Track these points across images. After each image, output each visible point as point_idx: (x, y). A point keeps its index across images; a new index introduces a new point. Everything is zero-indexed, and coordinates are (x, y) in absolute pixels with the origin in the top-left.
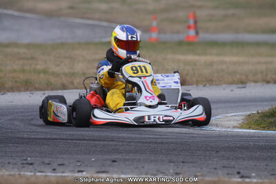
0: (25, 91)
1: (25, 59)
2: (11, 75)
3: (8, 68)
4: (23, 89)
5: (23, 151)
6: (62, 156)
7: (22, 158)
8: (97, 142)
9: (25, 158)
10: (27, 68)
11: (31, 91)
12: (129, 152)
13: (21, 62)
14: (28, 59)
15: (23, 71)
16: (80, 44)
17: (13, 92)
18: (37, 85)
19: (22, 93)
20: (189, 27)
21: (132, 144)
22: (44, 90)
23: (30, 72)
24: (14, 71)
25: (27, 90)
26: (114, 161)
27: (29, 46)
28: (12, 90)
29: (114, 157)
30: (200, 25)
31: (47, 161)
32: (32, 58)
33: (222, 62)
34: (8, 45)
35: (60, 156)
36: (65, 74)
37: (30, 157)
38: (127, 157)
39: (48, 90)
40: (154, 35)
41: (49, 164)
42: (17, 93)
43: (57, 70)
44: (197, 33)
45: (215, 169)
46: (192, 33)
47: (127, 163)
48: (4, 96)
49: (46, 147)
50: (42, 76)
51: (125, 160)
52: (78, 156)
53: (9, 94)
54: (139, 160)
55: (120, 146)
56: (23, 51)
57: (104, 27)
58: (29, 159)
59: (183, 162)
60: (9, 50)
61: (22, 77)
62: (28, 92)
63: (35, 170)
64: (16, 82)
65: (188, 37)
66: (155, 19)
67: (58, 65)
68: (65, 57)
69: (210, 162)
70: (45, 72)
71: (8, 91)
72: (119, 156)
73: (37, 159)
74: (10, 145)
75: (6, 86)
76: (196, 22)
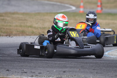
0: (22, 36)
1: (21, 20)
2: (15, 28)
3: (14, 24)
4: (21, 35)
5: (22, 66)
6: (40, 69)
7: (21, 70)
8: (56, 62)
9: (23, 70)
10: (23, 24)
11: (24, 36)
12: (71, 67)
13: (20, 21)
14: (23, 20)
15: (21, 26)
16: (47, 13)
17: (16, 36)
18: (27, 33)
19: (20, 37)
20: (98, 6)
21: (72, 63)
22: (31, 35)
23: (24, 27)
24: (17, 26)
25: (23, 35)
26: (64, 72)
27: (23, 14)
28: (16, 35)
29: (64, 70)
30: (103, 5)
31: (33, 71)
32: (25, 20)
33: (113, 23)
34: (14, 13)
35: (39, 69)
36: (40, 28)
37: (25, 69)
38: (70, 70)
39: (32, 35)
40: (82, 10)
41: (34, 73)
42: (18, 37)
43: (36, 26)
44: (102, 9)
45: (112, 77)
46: (99, 9)
47: (71, 73)
48: (12, 38)
49: (32, 64)
50: (30, 28)
51: (70, 71)
52: (48, 69)
53: (15, 37)
54: (76, 72)
55: (67, 64)
56: (21, 16)
57: (58, 5)
58: (25, 70)
59: (97, 73)
60: (14, 16)
61: (21, 29)
62: (23, 36)
63: (28, 75)
64: (18, 31)
65: (97, 11)
66: (82, 2)
67: (37, 23)
68: (40, 20)
69: (109, 73)
70: (31, 27)
71: (14, 36)
72: (67, 70)
73: (29, 70)
74: (16, 63)
75: (13, 33)
76: (101, 4)
